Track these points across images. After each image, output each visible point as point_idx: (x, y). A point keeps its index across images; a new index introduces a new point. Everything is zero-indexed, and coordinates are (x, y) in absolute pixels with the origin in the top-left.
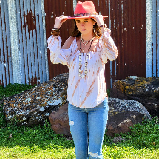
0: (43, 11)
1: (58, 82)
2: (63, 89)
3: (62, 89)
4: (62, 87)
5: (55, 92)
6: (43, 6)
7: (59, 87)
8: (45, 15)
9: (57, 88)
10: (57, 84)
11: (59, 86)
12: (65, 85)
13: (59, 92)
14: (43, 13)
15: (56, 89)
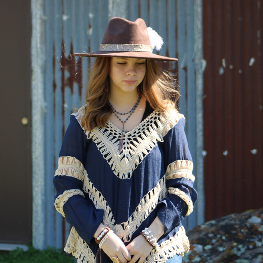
0: (199, 54)
1: (212, 233)
2: (223, 251)
3: (221, 249)
4: (221, 245)
5: (200, 256)
6: (199, 44)
7: (212, 244)
8: (202, 66)
9: (208, 247)
10: (211, 235)
11: (214, 241)
12: (230, 240)
13: (212, 257)
14: (197, 61)
15: (204, 250)
